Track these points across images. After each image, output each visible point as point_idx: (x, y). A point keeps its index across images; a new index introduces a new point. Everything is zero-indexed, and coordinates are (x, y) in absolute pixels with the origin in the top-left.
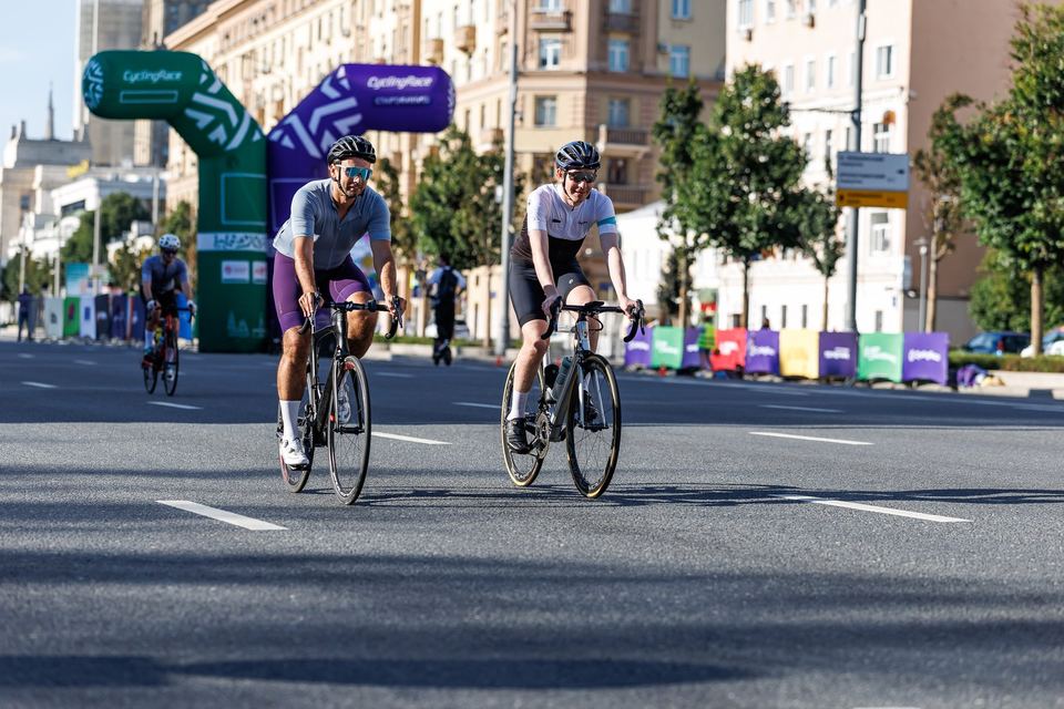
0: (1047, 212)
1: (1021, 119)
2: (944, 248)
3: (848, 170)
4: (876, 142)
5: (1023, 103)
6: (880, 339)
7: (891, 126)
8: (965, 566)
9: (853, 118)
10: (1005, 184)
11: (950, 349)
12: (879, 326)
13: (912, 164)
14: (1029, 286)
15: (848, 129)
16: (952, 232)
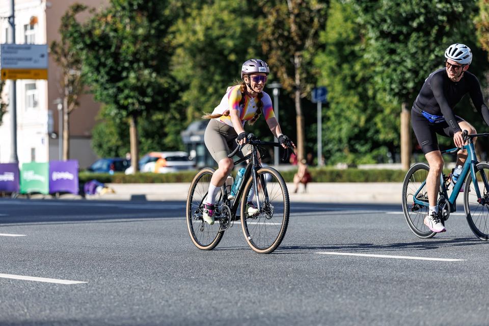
0: (138, 79)
1: (118, 19)
2: (72, 106)
3: (8, 56)
4: (26, 37)
5: (119, 8)
6: (33, 166)
7: (36, 26)
8: (81, 312)
9: (9, 21)
10: (110, 62)
11: (79, 171)
12: (33, 158)
13: (49, 50)
14: (128, 127)
15: (7, 29)
16: (78, 94)
